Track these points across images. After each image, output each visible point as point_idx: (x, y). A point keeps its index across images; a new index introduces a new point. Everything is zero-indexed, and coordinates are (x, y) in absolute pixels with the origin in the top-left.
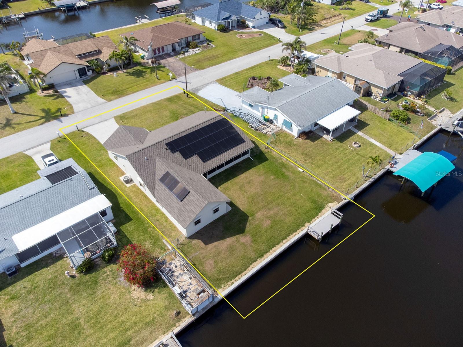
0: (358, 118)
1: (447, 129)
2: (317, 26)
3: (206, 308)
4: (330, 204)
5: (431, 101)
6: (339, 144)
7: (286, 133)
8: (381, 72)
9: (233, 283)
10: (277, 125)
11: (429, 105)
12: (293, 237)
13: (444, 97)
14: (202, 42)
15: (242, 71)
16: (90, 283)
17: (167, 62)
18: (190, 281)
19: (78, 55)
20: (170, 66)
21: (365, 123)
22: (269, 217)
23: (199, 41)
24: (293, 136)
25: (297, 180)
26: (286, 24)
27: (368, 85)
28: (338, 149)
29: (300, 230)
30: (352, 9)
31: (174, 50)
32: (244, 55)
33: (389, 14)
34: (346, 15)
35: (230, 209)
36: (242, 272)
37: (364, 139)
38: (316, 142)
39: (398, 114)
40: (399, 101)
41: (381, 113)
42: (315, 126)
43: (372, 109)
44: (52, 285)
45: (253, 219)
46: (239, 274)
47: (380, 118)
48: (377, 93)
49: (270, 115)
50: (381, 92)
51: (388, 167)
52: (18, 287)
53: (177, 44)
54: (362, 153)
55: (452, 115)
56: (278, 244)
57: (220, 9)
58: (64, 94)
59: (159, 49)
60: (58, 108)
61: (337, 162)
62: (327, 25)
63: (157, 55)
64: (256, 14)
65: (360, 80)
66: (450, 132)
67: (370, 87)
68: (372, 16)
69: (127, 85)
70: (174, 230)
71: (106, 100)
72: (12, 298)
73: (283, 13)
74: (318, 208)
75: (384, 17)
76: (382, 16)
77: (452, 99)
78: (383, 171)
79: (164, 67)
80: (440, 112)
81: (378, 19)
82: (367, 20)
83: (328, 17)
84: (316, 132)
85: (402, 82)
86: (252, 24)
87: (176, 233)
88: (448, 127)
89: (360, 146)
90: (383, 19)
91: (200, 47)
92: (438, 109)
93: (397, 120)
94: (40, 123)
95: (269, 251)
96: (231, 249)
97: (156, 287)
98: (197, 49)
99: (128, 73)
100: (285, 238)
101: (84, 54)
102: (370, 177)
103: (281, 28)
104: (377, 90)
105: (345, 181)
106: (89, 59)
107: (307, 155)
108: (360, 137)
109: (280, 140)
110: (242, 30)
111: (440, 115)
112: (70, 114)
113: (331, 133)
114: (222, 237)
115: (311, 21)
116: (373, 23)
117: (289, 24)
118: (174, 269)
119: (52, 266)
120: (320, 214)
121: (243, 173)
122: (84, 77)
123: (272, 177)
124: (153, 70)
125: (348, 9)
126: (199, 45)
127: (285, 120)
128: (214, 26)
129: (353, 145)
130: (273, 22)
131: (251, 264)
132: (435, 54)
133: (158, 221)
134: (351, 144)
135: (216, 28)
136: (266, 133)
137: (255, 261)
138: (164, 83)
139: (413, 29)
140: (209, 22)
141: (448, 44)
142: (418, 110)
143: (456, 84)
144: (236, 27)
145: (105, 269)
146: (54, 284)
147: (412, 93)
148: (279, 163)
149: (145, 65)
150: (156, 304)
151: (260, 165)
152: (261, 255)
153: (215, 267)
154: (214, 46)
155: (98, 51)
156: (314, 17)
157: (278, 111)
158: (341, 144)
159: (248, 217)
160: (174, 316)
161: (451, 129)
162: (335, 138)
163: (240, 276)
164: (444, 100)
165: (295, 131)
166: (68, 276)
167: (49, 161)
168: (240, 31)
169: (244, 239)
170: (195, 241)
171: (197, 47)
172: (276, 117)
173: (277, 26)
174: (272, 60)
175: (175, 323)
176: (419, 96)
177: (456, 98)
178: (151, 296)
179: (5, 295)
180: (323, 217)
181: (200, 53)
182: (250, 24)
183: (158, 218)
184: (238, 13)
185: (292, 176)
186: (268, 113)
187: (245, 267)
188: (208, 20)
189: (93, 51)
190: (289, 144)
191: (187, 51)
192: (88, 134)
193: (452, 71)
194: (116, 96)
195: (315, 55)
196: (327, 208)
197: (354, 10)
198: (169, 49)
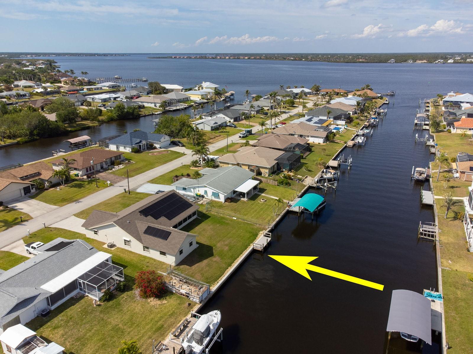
0: (258, 187)
1: (313, 186)
2: (207, 143)
3: (207, 298)
4: (261, 232)
5: (298, 172)
6: (253, 202)
7: (215, 201)
8: (264, 159)
9: (218, 282)
10: (207, 197)
11: (298, 175)
12: (246, 252)
13: (304, 170)
14: (123, 161)
15: (165, 174)
16: (114, 306)
17: (99, 176)
18: (188, 288)
19: (21, 178)
20: (103, 178)
21: (264, 189)
22: (227, 245)
23: (120, 160)
24: (222, 202)
25: (235, 224)
26: (184, 144)
27: (258, 168)
28: (253, 204)
29: (248, 248)
30: (227, 132)
31: (102, 168)
32: (161, 165)
33: (253, 132)
34: (225, 136)
35: (198, 245)
36: (221, 276)
37: (267, 197)
38: (238, 203)
39: (282, 181)
40: (280, 175)
41: (271, 182)
42: (234, 194)
43: (265, 181)
44: (84, 313)
45: (216, 247)
46: (220, 277)
47: (272, 185)
48: (265, 172)
49: (201, 192)
50: (267, 171)
51: (287, 208)
52: (56, 322)
53: (104, 163)
54: (269, 204)
55: (313, 179)
56: (238, 257)
57: (131, 137)
58: (16, 208)
59: (90, 168)
60: (14, 217)
61: (256, 211)
62: (214, 142)
63: (89, 172)
64: (161, 138)
65: (252, 166)
66: (315, 187)
67: (259, 169)
68: (242, 134)
69: (72, 194)
70: (163, 265)
71: (59, 206)
72: (55, 328)
73: (178, 138)
74: (255, 236)
75: (250, 134)
76: (249, 134)
77: (309, 171)
78: (285, 211)
79: (99, 179)
80: (306, 178)
81: (246, 136)
82: (240, 137)
83: (213, 137)
84: (235, 198)
85: (278, 163)
86: (159, 145)
87: (165, 265)
88: (312, 185)
89: (266, 201)
90: (250, 136)
91: (123, 164)
92: (304, 176)
93: (283, 184)
94: (3, 230)
95: (234, 262)
96: (209, 265)
97: (167, 296)
98: (121, 165)
99: (69, 186)
100: (241, 254)
101: (26, 176)
102: (279, 215)
103: (182, 146)
104: (264, 170)
105: (265, 219)
106: (31, 180)
107: (235, 210)
108: (264, 196)
109: (213, 206)
110: (152, 151)
111: (306, 179)
112: (29, 220)
113: (246, 195)
114: (200, 260)
115: (202, 140)
116: (245, 138)
117: (186, 143)
118: (174, 284)
119: (77, 304)
120: (256, 238)
121: (197, 226)
122: (28, 195)
123: (218, 225)
124: (90, 182)
125: (224, 132)
126: (122, 163)
127: (213, 192)
128: (128, 150)
129: (262, 201)
130: (174, 144)
131: (226, 270)
132: (290, 148)
133: (148, 262)
134: (260, 201)
135: (131, 151)
136: (202, 204)
137: (228, 268)
138: (103, 189)
139: (273, 136)
140: (123, 148)
141: (295, 143)
142: (292, 178)
143: (309, 163)
144: (146, 149)
145: (122, 296)
146: (85, 312)
147: (286, 170)
148: (219, 217)
149: (82, 180)
150: (171, 304)
151: (207, 220)
152: (230, 265)
153: (202, 277)
154: (134, 162)
155: (37, 173)
156: (204, 137)
157: (206, 187)
158: (254, 202)
159: (212, 247)
160: (187, 307)
161: (315, 185)
162: (249, 199)
163: (221, 278)
164: (305, 171)
165: (222, 199)
166: (95, 306)
167: (37, 245)
168: (150, 151)
169: (215, 259)
170: (182, 267)
171: (121, 164)
172: (206, 192)
173: (178, 145)
174: (184, 165)
175: (190, 310)
176: (290, 170)
177: (311, 170)
178: (165, 302)
179: (47, 328)
180: (259, 239)
181: (124, 167)
182: (157, 146)
183: (148, 261)
184: (146, 139)
185: (230, 222)
186: (199, 191)
187: (222, 273)
188: (122, 146)
189: (34, 174)
190: (220, 206)
191: (114, 168)
192: (56, 228)
193: (304, 157)
194: (66, 203)
195: (216, 157)
196: (260, 235)
197: (229, 132)
198: (99, 168)
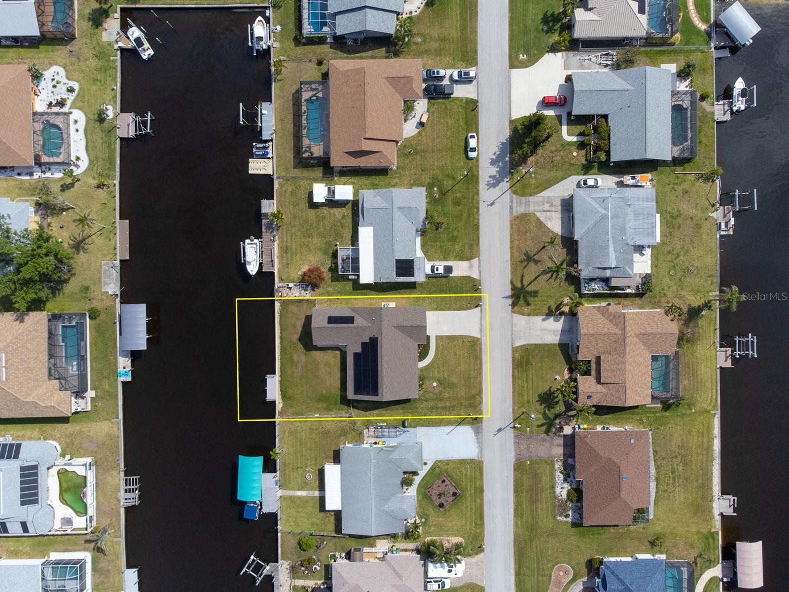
4: (281, 405)
16: (327, 251)
17: (556, 443)
20: (545, 440)
22: (298, 362)
25: (312, 406)
29: (279, 371)
45: (303, 353)
51: (278, 474)
58: (553, 318)
60: (532, 304)
61: (306, 446)
78: (278, 468)
79: (546, 433)
97: (302, 278)
112: (513, 308)
118: (306, 292)
120: (280, 393)
123: (324, 392)
150: (294, 273)
151: (340, 396)
159: (306, 352)
160: (283, 276)
169: (295, 337)
175: (279, 275)
180: (277, 393)
185: (317, 405)
196: (281, 401)
